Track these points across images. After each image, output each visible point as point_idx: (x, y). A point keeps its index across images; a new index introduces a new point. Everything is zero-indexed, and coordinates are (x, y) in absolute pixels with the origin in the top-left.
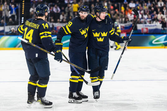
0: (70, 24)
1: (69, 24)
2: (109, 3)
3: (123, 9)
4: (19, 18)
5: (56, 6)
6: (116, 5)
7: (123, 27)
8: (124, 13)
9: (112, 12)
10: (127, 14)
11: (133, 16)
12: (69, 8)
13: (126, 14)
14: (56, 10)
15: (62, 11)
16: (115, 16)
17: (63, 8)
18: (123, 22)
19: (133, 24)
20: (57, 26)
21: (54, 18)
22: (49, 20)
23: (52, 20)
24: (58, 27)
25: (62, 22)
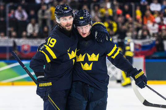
0: (53, 42)
1: (51, 42)
2: (115, 3)
3: (139, 13)
5: (20, 8)
6: (126, 7)
7: (139, 45)
8: (141, 20)
9: (120, 19)
10: (147, 22)
11: (156, 26)
12: (43, 12)
13: (145, 23)
14: (20, 16)
15: (30, 17)
16: (124, 27)
17: (32, 13)
18: (139, 37)
19: (157, 40)
20: (22, 44)
21: (16, 30)
22: (8, 33)
23: (14, 34)
24: (23, 46)
25: (31, 37)
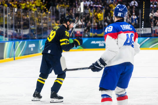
4: (140, 22)
